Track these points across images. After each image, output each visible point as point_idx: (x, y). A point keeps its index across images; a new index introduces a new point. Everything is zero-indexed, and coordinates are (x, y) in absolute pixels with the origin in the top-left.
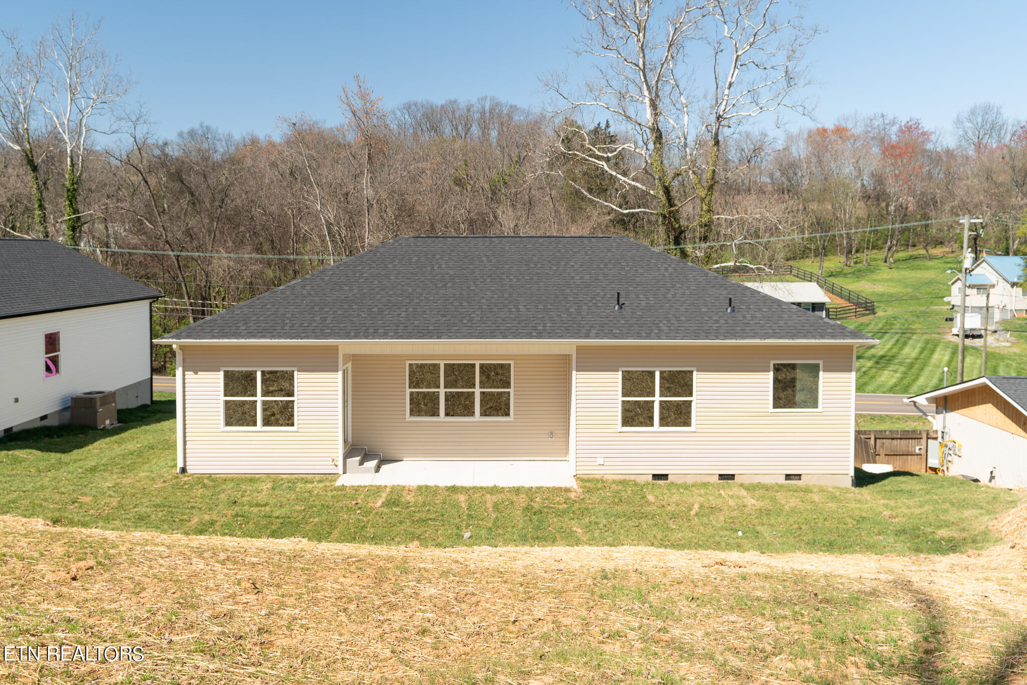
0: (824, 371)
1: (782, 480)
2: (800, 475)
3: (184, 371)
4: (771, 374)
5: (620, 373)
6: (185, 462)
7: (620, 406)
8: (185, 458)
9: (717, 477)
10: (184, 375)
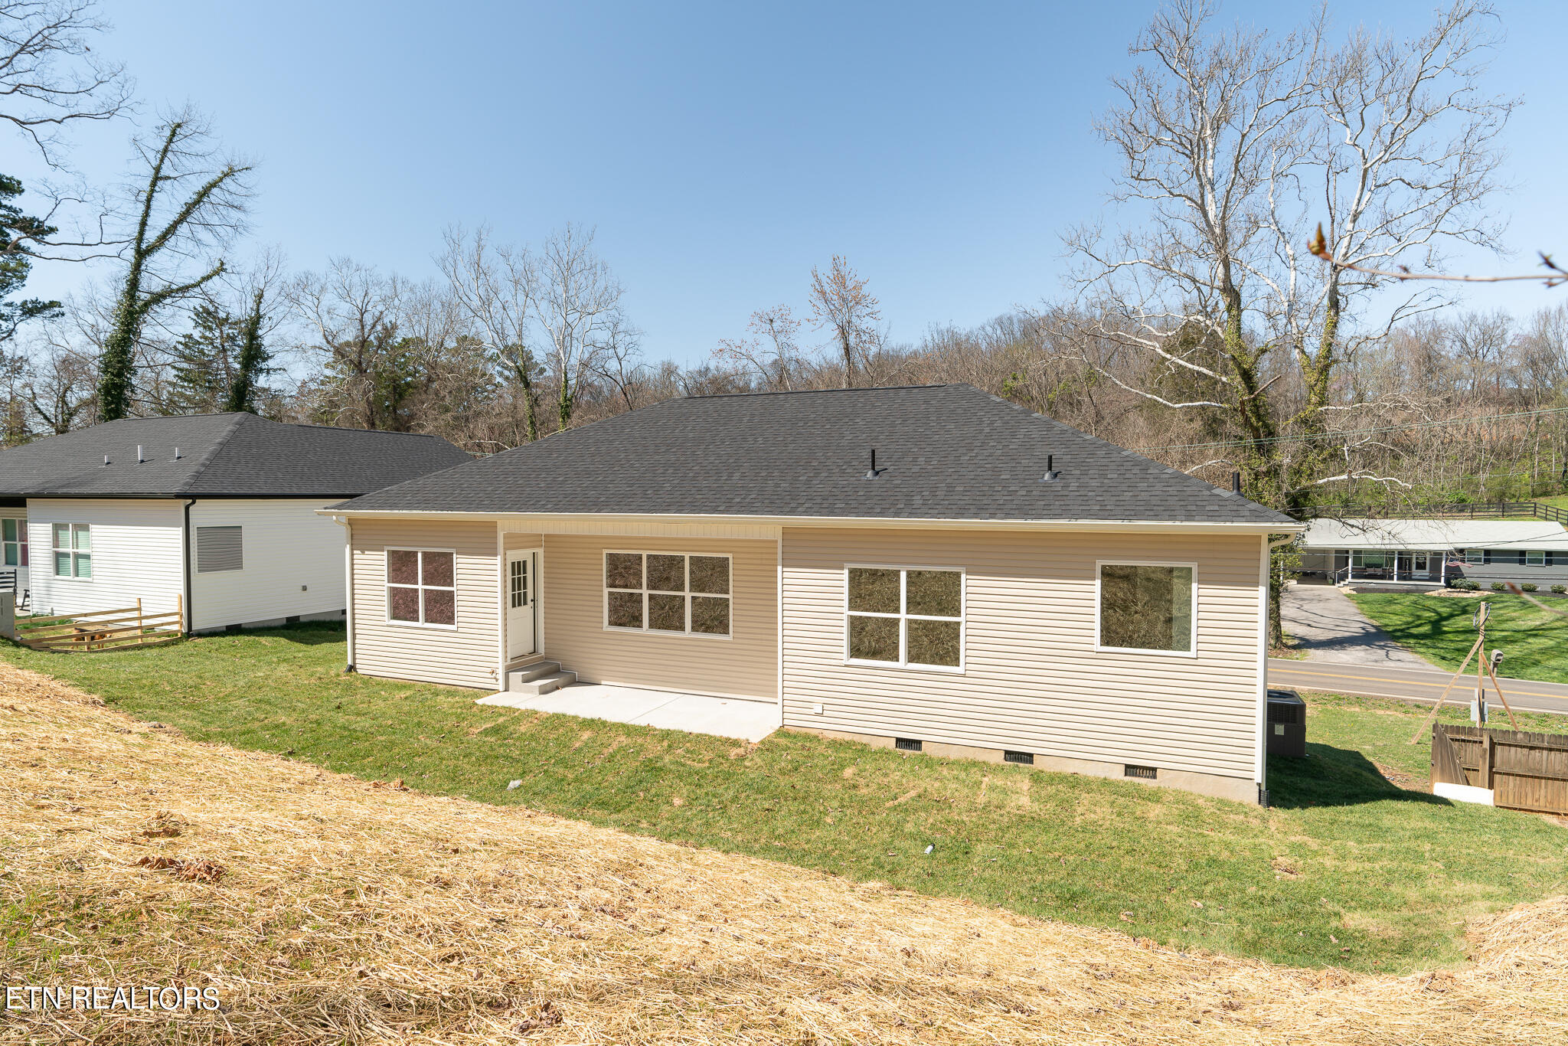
0: (1200, 582)
1: (1118, 774)
2: (1154, 769)
3: (352, 550)
4: (1098, 583)
5: (846, 572)
6: (354, 659)
7: (845, 623)
8: (354, 654)
9: (1003, 754)
10: (352, 555)
